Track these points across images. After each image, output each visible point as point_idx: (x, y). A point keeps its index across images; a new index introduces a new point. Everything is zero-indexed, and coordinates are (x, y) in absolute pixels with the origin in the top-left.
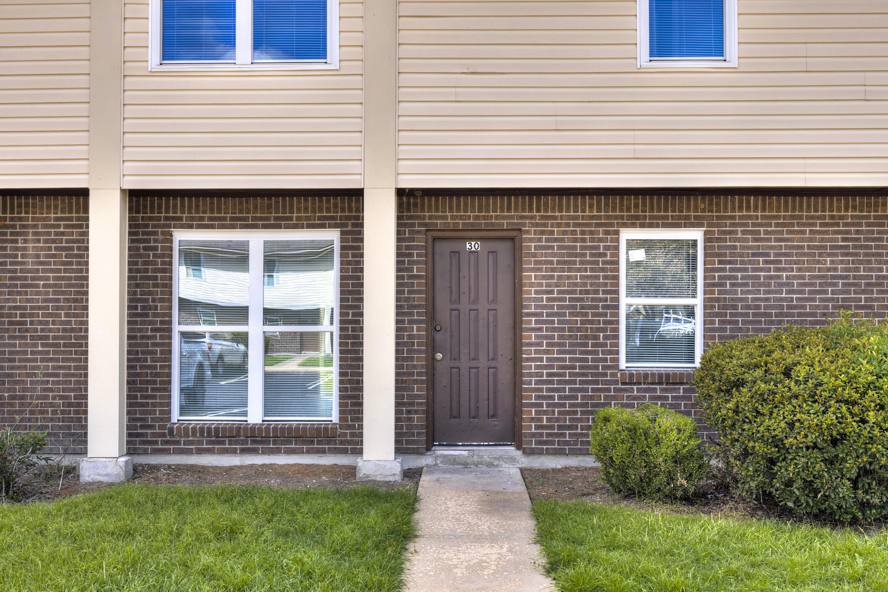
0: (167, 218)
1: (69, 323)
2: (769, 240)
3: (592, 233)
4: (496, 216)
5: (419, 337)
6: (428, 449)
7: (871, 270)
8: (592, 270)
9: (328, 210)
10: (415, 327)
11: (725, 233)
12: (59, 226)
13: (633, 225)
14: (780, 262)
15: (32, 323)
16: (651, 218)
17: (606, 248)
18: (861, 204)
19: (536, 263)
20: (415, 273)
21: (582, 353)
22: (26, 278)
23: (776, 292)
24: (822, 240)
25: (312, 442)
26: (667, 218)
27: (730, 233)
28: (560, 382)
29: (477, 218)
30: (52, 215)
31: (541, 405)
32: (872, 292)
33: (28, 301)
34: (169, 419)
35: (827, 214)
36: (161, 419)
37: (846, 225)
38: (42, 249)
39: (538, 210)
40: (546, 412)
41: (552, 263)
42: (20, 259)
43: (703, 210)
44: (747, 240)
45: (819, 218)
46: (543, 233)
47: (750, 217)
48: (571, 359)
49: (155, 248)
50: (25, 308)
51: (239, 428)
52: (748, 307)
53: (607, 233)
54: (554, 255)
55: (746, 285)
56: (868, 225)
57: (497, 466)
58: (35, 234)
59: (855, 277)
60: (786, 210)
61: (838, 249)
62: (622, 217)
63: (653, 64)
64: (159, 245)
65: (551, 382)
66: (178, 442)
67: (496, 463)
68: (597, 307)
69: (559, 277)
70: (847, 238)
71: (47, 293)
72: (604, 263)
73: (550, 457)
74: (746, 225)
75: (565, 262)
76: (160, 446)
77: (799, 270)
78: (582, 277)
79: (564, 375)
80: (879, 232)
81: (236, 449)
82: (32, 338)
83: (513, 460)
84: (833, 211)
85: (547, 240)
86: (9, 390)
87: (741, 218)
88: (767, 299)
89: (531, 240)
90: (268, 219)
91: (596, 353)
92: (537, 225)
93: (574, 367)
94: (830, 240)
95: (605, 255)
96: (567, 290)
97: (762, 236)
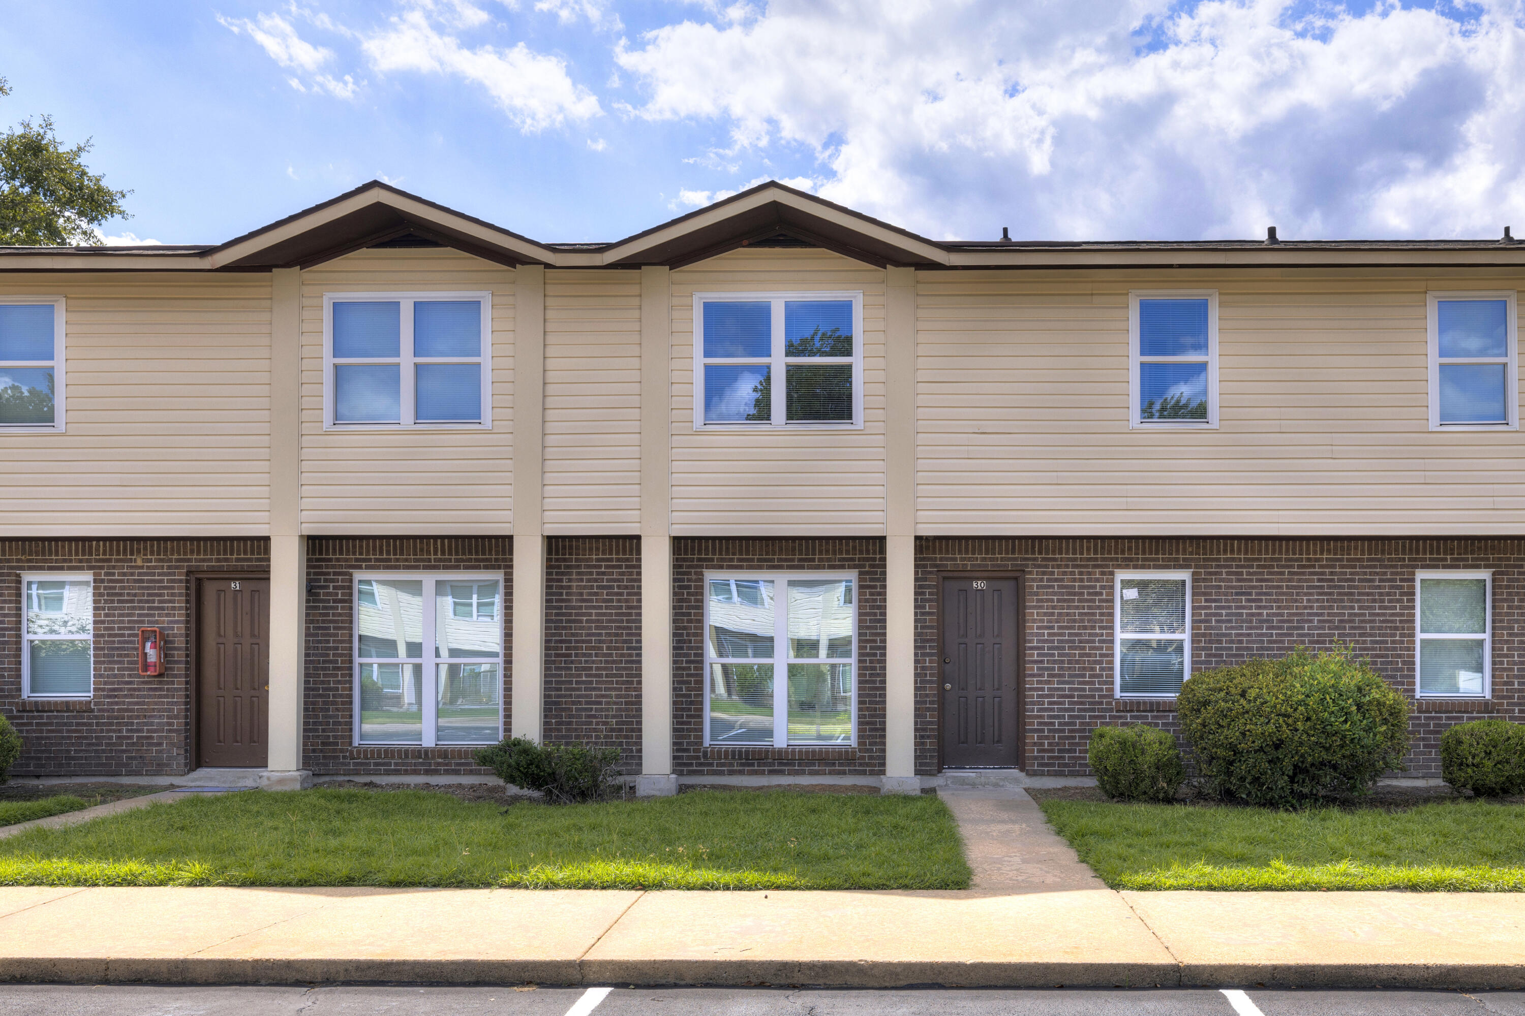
0: (699, 560)
1: (611, 655)
2: (1251, 580)
3: (1089, 573)
4: (1002, 558)
5: (931, 668)
6: (939, 771)
7: (1344, 608)
8: (1089, 607)
9: (848, 552)
10: (927, 659)
11: (1211, 573)
12: (600, 567)
13: (1127, 567)
14: (1261, 600)
15: (576, 655)
16: (1144, 560)
17: (1102, 587)
18: (1335, 548)
19: (1038, 601)
20: (927, 610)
21: (1080, 683)
22: (570, 614)
23: (1257, 628)
24: (1299, 580)
25: (834, 764)
26: (1158, 559)
27: (1216, 573)
28: (1060, 710)
29: (984, 559)
30: (594, 557)
31: (1043, 731)
32: (1345, 628)
33: (573, 635)
34: (702, 743)
35: (1304, 556)
36: (696, 743)
37: (1321, 567)
38: (585, 587)
39: (1040, 553)
40: (1047, 738)
41: (1052, 601)
42: (564, 597)
43: (1191, 553)
44: (1231, 581)
45: (1297, 560)
46: (1044, 573)
47: (1233, 559)
48: (1070, 689)
49: (689, 587)
50: (570, 642)
51: (767, 751)
52: (1232, 642)
53: (1103, 573)
54: (1054, 594)
55: (1230, 621)
56: (1342, 567)
57: (1003, 786)
58: (578, 574)
59: (1329, 614)
60: (1267, 553)
61: (1314, 589)
62: (1117, 559)
63: (1144, 425)
64: (693, 584)
65: (1052, 710)
66: (711, 765)
67: (1001, 784)
68: (1094, 641)
69: (1060, 614)
70: (1322, 579)
71: (590, 628)
72: (1100, 601)
73: (1051, 778)
74: (1230, 567)
75: (1065, 601)
76: (695, 768)
77: (1279, 608)
78: (1080, 614)
79: (1063, 703)
80: (1351, 574)
81: (764, 770)
82: (577, 669)
83: (1017, 781)
84: (1310, 554)
85: (1049, 580)
86: (556, 717)
87: (1226, 560)
88: (1249, 635)
89: (1033, 580)
90: (793, 560)
91: (1093, 683)
92: (1039, 566)
93: (1073, 697)
94: (1306, 581)
95: (1101, 594)
96: (1066, 626)
97: (1245, 577)
